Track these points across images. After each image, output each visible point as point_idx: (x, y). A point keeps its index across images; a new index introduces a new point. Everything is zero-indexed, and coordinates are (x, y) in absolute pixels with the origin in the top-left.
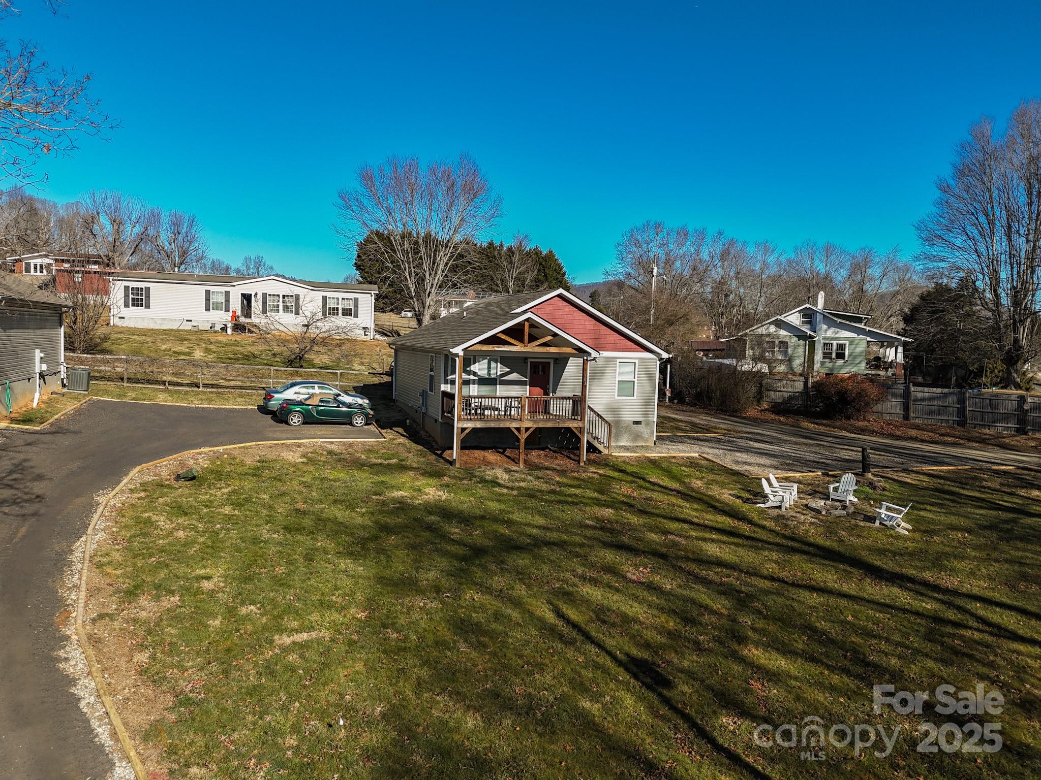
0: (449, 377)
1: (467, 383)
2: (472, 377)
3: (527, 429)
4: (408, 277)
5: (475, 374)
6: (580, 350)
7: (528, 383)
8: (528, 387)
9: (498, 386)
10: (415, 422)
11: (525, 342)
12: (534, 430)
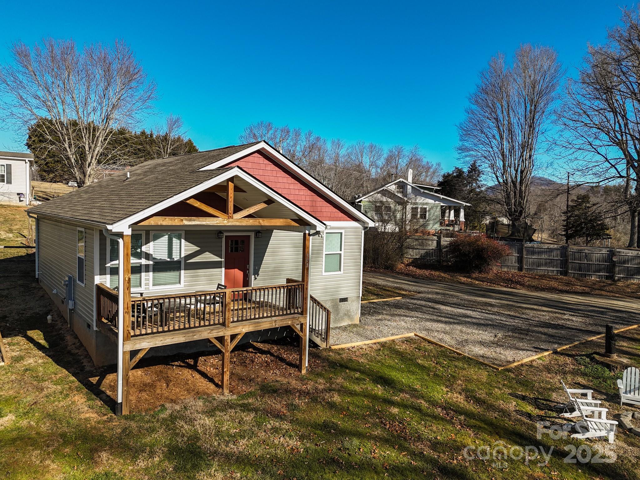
0: (108, 265)
1: (136, 270)
2: (144, 261)
3: (233, 337)
4: (68, 149)
5: (148, 256)
7: (223, 264)
9: (183, 272)
11: (230, 212)
12: (240, 337)
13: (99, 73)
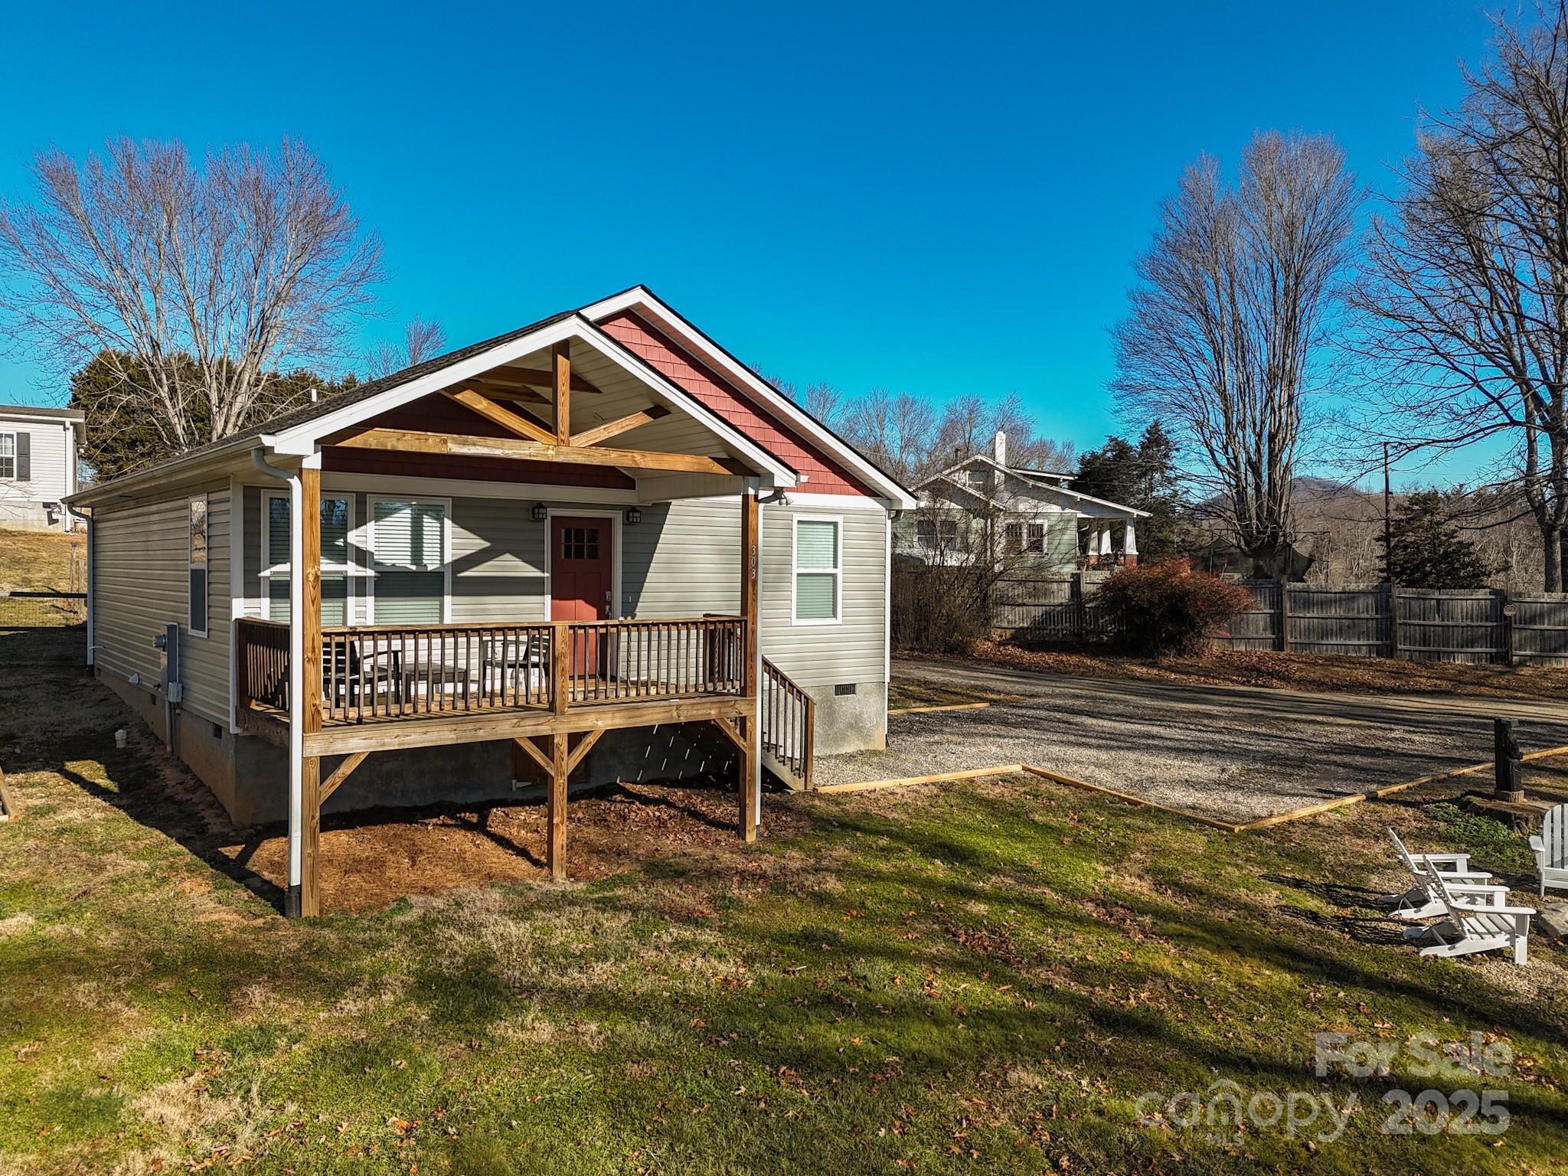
0: (265, 572)
1: (334, 589)
2: (352, 569)
3: (575, 739)
5: (362, 557)
6: (739, 467)
7: (548, 586)
8: (548, 598)
9: (448, 599)
10: (147, 733)
11: (561, 428)
12: (591, 740)
13: (243, 218)
